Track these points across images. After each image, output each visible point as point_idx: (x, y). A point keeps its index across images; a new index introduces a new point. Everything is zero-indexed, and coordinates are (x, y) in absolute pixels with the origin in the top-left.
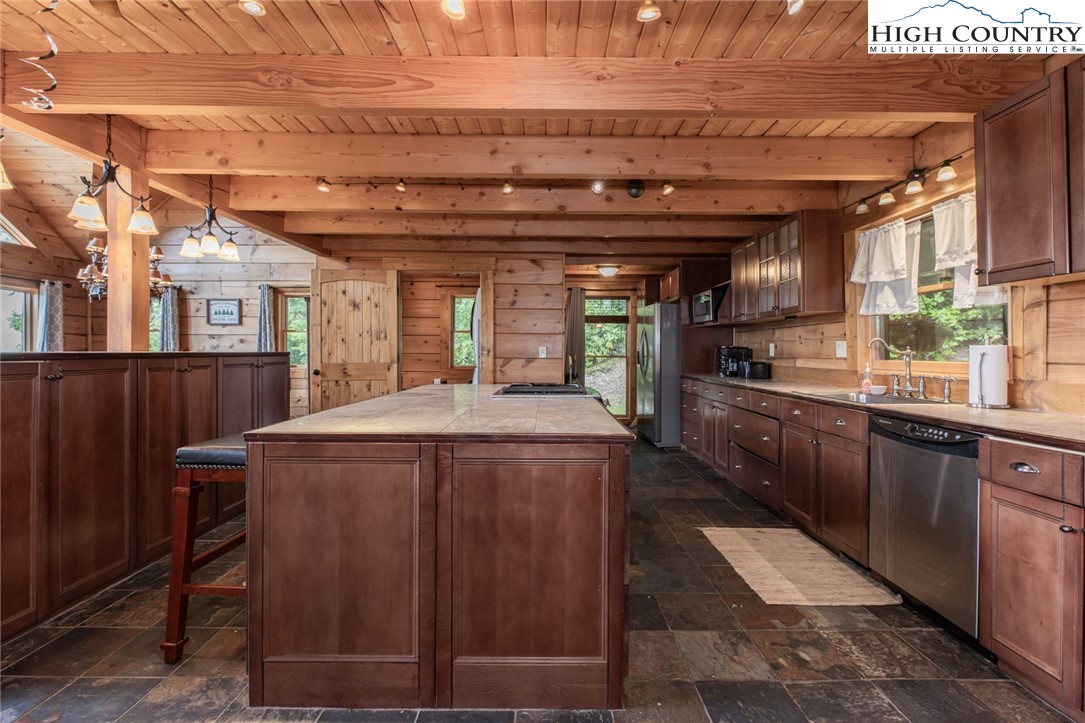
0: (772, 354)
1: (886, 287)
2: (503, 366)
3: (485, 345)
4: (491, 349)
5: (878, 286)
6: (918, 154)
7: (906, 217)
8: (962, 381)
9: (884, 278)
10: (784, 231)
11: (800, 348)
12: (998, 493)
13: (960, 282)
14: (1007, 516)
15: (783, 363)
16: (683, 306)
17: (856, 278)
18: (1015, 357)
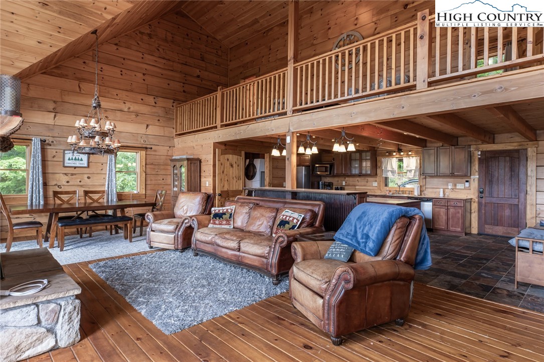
0: (344, 184)
1: (390, 171)
5: (388, 171)
6: (400, 146)
7: (396, 158)
8: (411, 191)
9: (390, 169)
10: (364, 154)
11: (357, 183)
12: (436, 206)
13: (408, 172)
14: (437, 210)
15: (350, 187)
16: (311, 168)
17: (383, 168)
18: (420, 187)
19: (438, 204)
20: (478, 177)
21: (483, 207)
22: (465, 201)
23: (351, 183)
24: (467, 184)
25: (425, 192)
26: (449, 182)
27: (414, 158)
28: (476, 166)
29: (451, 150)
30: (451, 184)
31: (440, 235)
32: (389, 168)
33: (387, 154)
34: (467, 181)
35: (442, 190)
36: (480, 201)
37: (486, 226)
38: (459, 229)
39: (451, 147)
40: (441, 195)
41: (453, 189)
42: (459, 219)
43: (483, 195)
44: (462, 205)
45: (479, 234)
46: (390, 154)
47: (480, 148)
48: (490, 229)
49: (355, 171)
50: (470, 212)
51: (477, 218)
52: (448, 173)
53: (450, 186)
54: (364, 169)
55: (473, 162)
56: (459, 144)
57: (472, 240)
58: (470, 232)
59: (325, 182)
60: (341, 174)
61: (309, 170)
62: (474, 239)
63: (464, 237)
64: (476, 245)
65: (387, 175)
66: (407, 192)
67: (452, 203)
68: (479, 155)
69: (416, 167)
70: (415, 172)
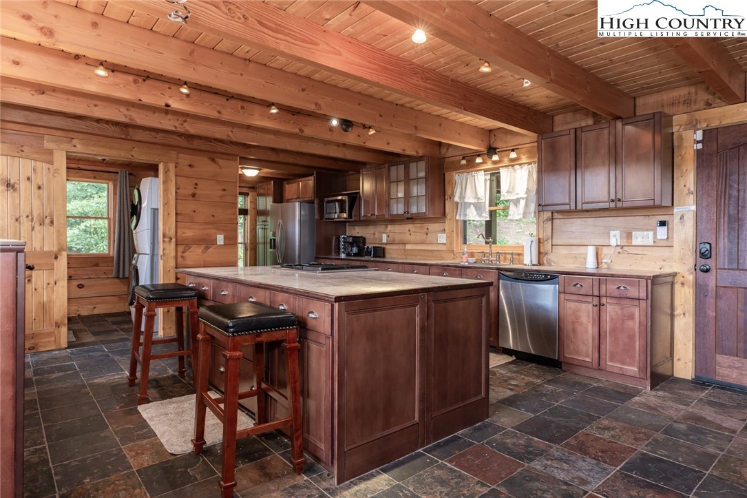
0: (384, 240)
1: (472, 206)
2: (183, 252)
3: (168, 232)
4: (173, 237)
5: (468, 205)
6: (492, 140)
7: (485, 171)
8: (519, 254)
9: (472, 200)
10: (413, 166)
11: (407, 237)
12: (567, 297)
13: (512, 207)
14: (571, 306)
15: (395, 247)
16: (316, 205)
17: (457, 199)
18: (539, 242)
19: (573, 289)
20: (694, 208)
21: (711, 300)
22: (655, 280)
23: (397, 237)
24: (662, 232)
25: (551, 256)
26: (611, 228)
27: (526, 167)
28: (688, 179)
29: (612, 131)
30: (617, 233)
31: (575, 384)
32: (469, 198)
33: (464, 162)
34: (663, 224)
35: (591, 251)
36: (700, 282)
37: (721, 358)
38: (633, 369)
39: (612, 123)
40: (590, 266)
41: (622, 247)
42: (631, 338)
43: (710, 263)
44: (643, 295)
45: (700, 383)
46: (469, 161)
47: (698, 122)
48: (731, 370)
49: (398, 209)
50: (669, 312)
51: (691, 333)
52: (606, 199)
53: (615, 238)
54: (413, 201)
55: (680, 166)
56: (637, 114)
57: (672, 413)
58: (669, 373)
59: (350, 236)
60: (374, 217)
61: (312, 212)
62: (676, 410)
63: (648, 396)
64: (684, 450)
65: (465, 215)
66: (509, 257)
67: (612, 288)
68: (698, 142)
69: (528, 191)
70: (527, 205)
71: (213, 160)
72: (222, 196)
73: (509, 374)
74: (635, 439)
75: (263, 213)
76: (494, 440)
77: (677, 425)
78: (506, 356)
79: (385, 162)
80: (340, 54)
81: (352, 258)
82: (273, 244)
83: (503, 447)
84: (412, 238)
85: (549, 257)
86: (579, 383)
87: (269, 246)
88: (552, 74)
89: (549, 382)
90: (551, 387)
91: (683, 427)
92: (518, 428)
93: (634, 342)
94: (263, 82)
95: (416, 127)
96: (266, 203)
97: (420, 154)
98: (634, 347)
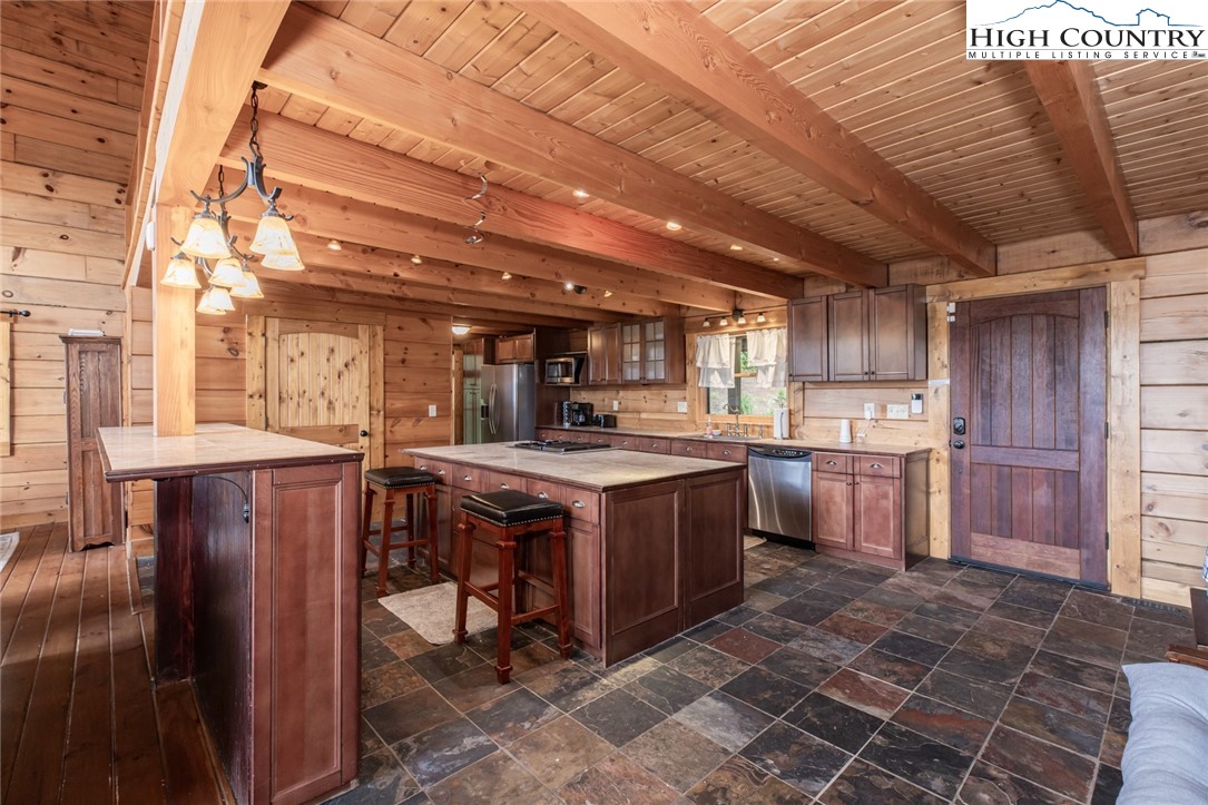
0: (616, 408)
1: (716, 372)
2: (392, 426)
3: (375, 404)
4: (381, 409)
5: (711, 371)
6: (737, 303)
7: (731, 334)
8: (768, 427)
9: (715, 366)
10: (650, 327)
11: (643, 405)
12: (821, 475)
13: (760, 373)
14: (824, 484)
15: (628, 415)
16: (536, 366)
17: (699, 364)
18: (790, 414)
19: (826, 467)
20: (948, 382)
21: (965, 477)
22: (909, 458)
23: (631, 405)
24: (917, 406)
25: (803, 429)
26: (865, 400)
27: (774, 332)
28: (941, 351)
29: (865, 301)
30: (872, 405)
31: (830, 566)
32: (713, 363)
33: (707, 324)
34: (918, 397)
35: (845, 425)
36: (955, 458)
37: (976, 537)
38: (888, 550)
39: (865, 291)
40: (843, 440)
41: (877, 421)
42: (886, 517)
43: (964, 439)
44: (897, 473)
45: (955, 562)
46: (713, 322)
47: (951, 293)
48: (986, 548)
49: (633, 374)
50: (925, 489)
51: (946, 511)
52: (860, 372)
53: (869, 411)
54: (650, 366)
55: (933, 338)
56: (891, 284)
57: (924, 593)
58: (925, 553)
59: (576, 403)
60: (603, 383)
61: (530, 373)
62: (929, 590)
63: (903, 577)
64: (932, 627)
65: (709, 382)
66: (757, 429)
67: (866, 466)
68: (951, 314)
69: (777, 358)
70: (776, 373)
71: (424, 320)
72: (435, 361)
73: (760, 558)
74: (888, 619)
75: (473, 374)
76: (751, 624)
77: (928, 605)
78: (756, 538)
79: (617, 321)
80: (592, 236)
81: (578, 428)
82: (485, 411)
83: (759, 630)
84: (648, 406)
85: (801, 430)
86: (833, 566)
87: (479, 413)
88: (803, 253)
89: (803, 565)
90: (804, 570)
91: (933, 606)
92: (773, 611)
93: (889, 522)
94: (504, 254)
95: (658, 292)
96: (476, 362)
97: (658, 315)
98: (889, 527)
